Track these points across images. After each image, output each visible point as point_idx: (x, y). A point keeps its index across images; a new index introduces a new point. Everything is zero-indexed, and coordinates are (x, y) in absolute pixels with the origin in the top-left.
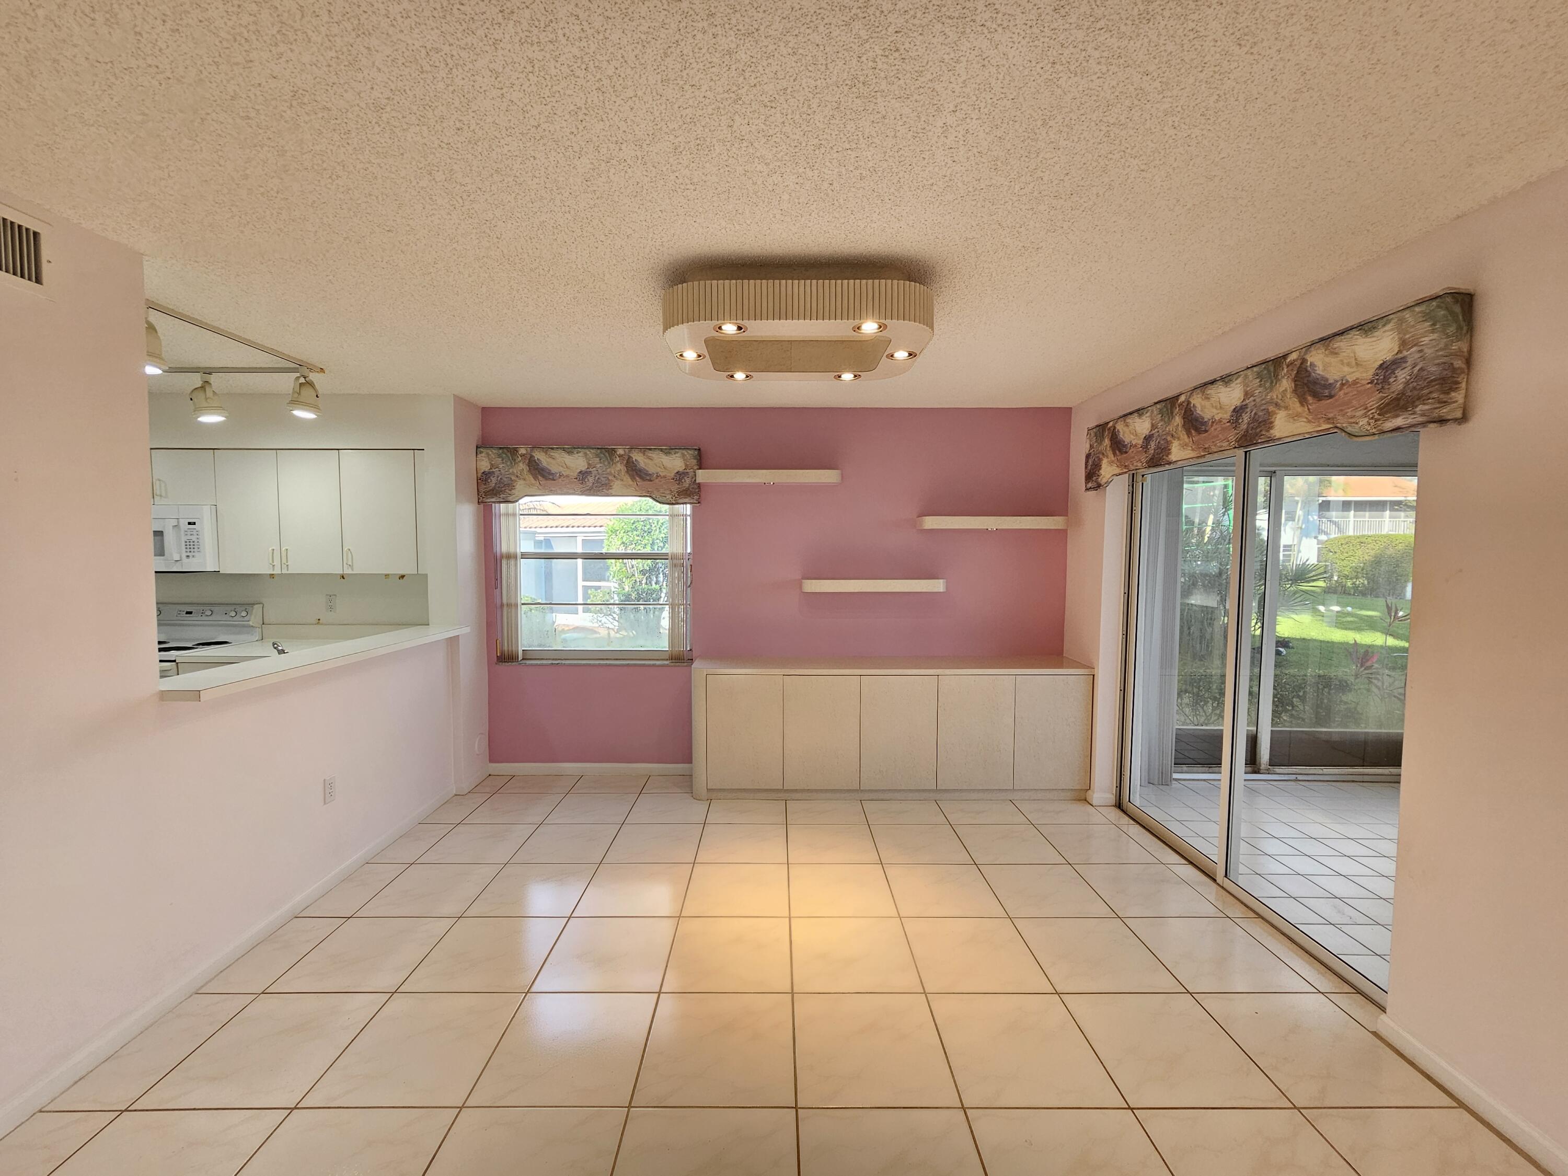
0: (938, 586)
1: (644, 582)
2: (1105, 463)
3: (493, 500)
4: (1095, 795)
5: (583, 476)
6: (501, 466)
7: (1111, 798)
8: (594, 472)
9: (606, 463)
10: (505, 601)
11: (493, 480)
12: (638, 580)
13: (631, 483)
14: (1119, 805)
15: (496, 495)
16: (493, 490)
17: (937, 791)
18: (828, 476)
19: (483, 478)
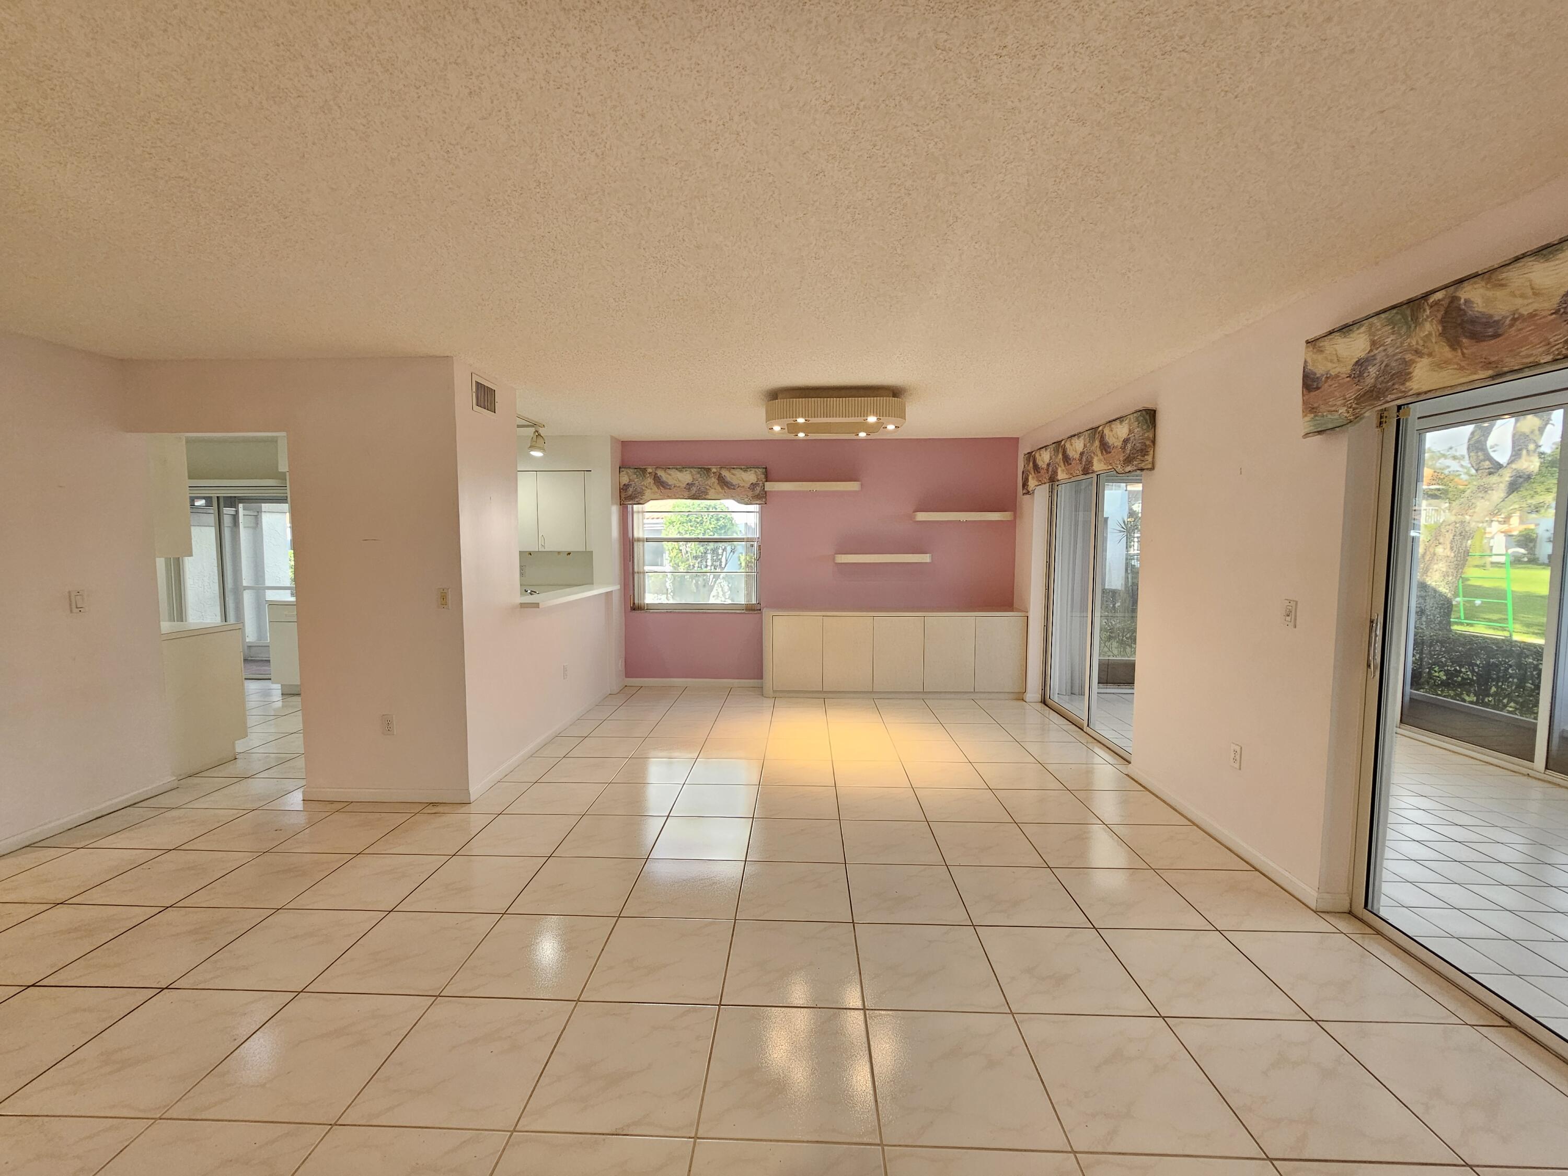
0: (926, 558)
1: (697, 565)
2: (1030, 477)
3: (630, 503)
4: (1028, 695)
5: (689, 486)
6: (636, 480)
7: (1038, 697)
8: (697, 484)
9: (705, 478)
10: (636, 570)
11: (631, 490)
12: (692, 564)
13: (721, 490)
14: (1044, 702)
15: (632, 499)
16: (630, 496)
17: (924, 692)
18: (853, 486)
19: (624, 488)
